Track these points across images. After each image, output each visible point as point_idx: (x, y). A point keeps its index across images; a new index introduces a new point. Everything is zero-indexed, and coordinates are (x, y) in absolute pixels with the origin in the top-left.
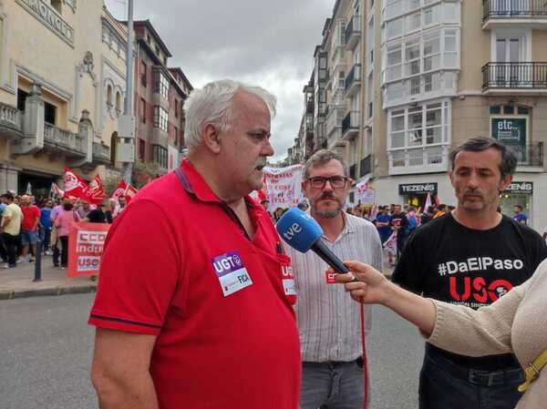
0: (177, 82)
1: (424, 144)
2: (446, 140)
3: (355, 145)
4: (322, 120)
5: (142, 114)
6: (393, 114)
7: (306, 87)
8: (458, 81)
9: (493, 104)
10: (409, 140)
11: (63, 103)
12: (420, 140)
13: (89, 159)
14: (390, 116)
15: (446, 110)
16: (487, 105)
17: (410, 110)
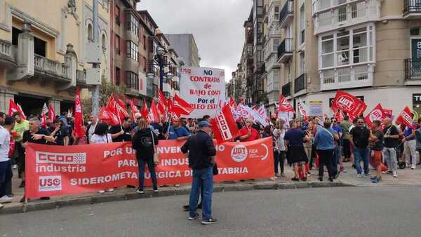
0: (145, 21)
1: (351, 63)
2: (371, 60)
3: (289, 66)
4: (259, 48)
5: (117, 47)
6: (323, 38)
7: (246, 22)
8: (381, 9)
9: (413, 26)
10: (337, 60)
11: (52, 39)
12: (348, 60)
13: (74, 83)
14: (320, 41)
15: (371, 33)
16: (407, 27)
17: (338, 35)
